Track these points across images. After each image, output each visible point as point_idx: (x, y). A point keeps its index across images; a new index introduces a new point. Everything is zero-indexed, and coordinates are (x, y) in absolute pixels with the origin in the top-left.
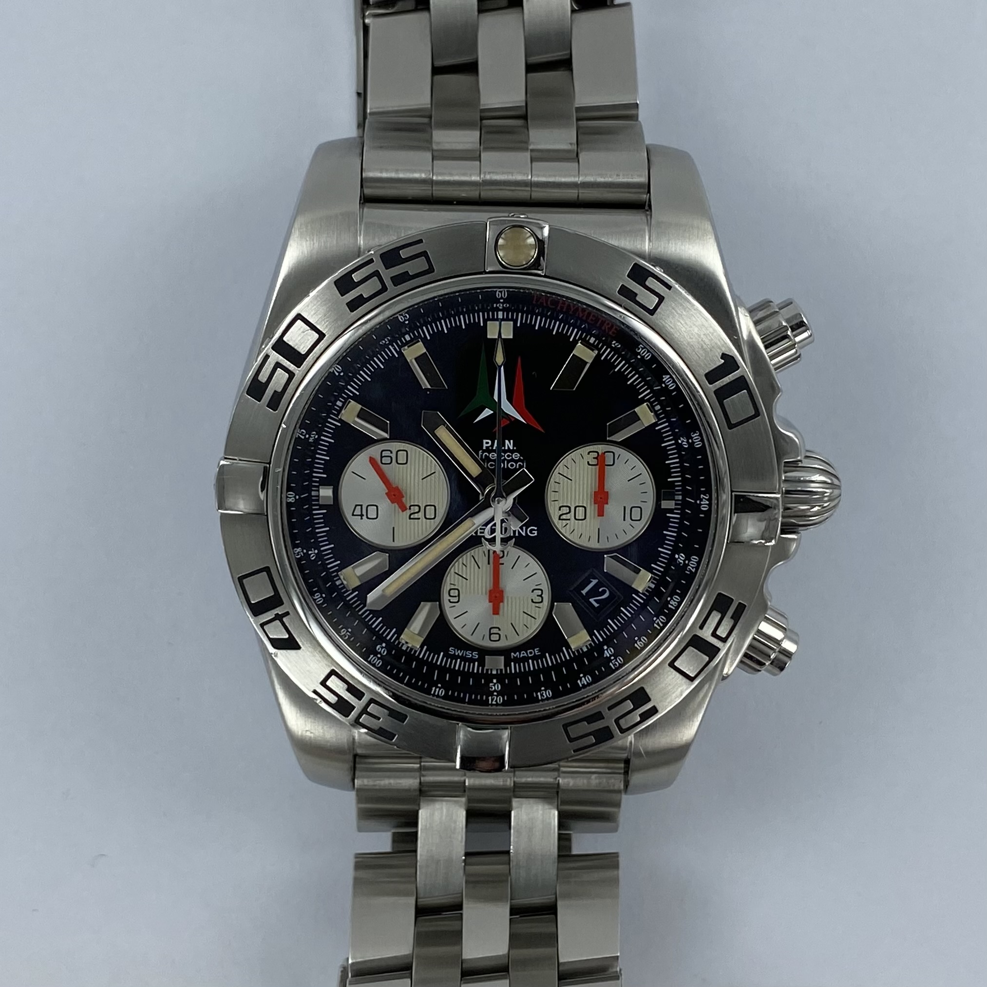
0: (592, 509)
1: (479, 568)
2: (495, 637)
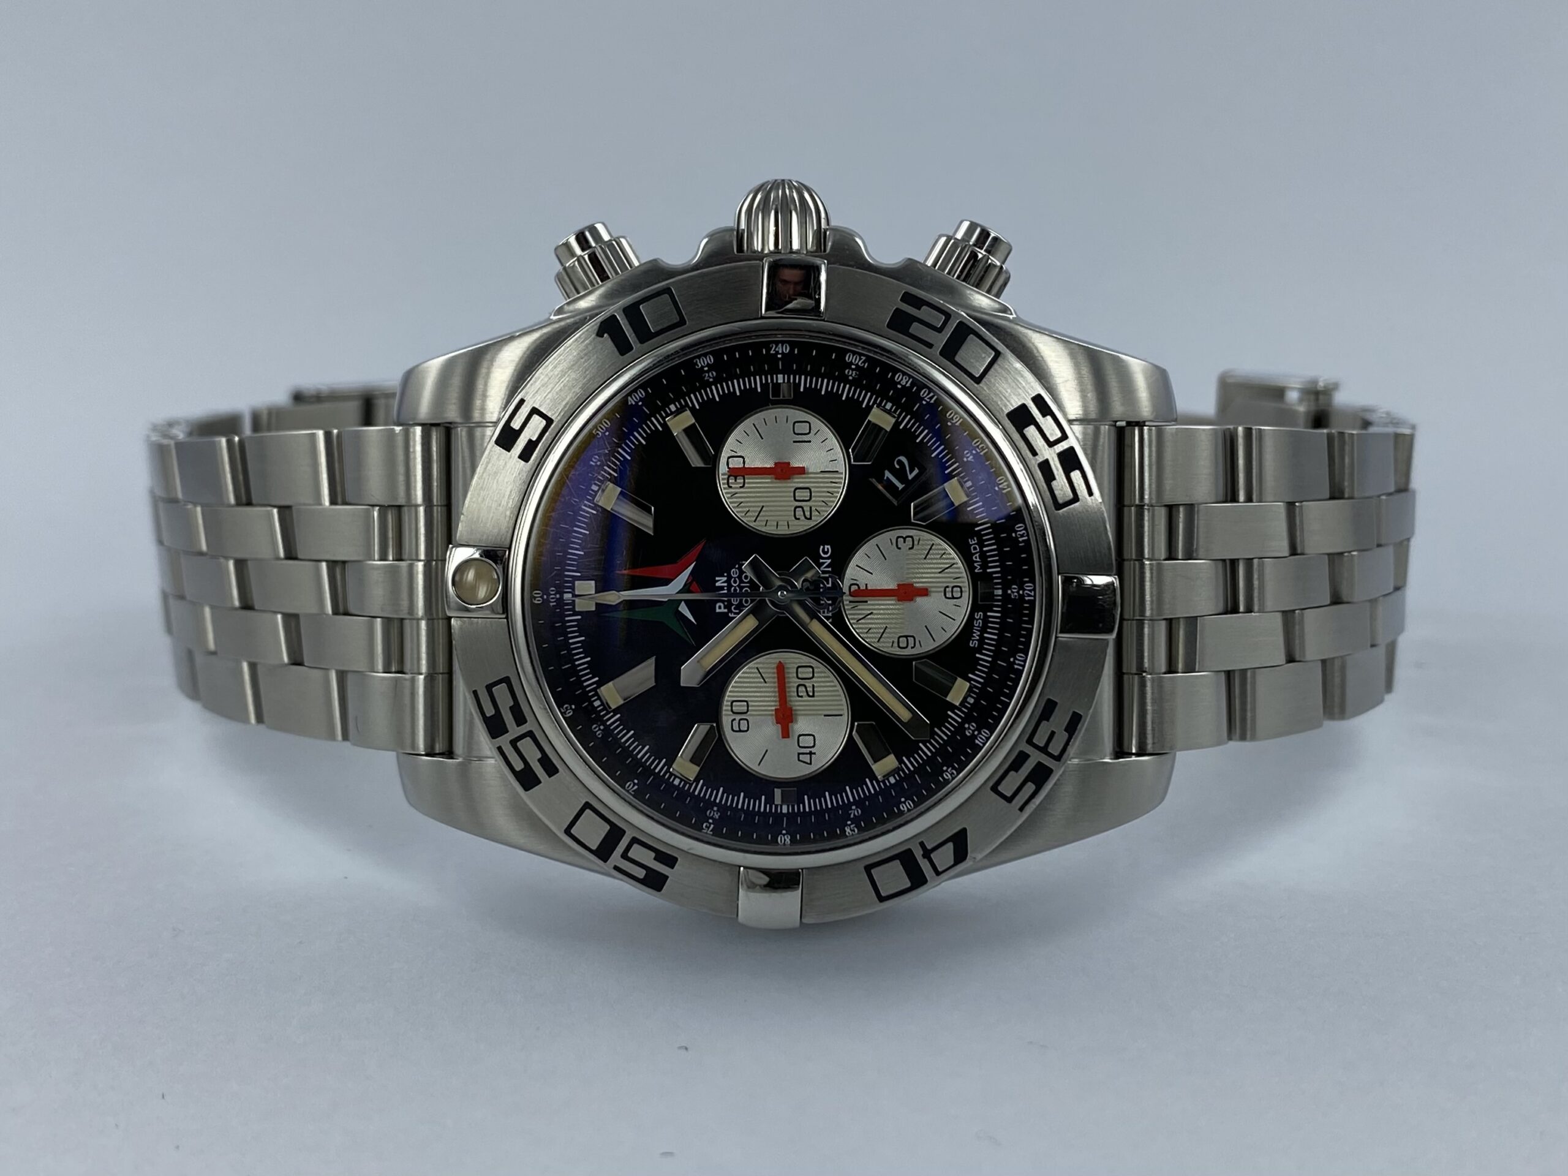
0: (798, 481)
1: (871, 613)
2: (957, 592)
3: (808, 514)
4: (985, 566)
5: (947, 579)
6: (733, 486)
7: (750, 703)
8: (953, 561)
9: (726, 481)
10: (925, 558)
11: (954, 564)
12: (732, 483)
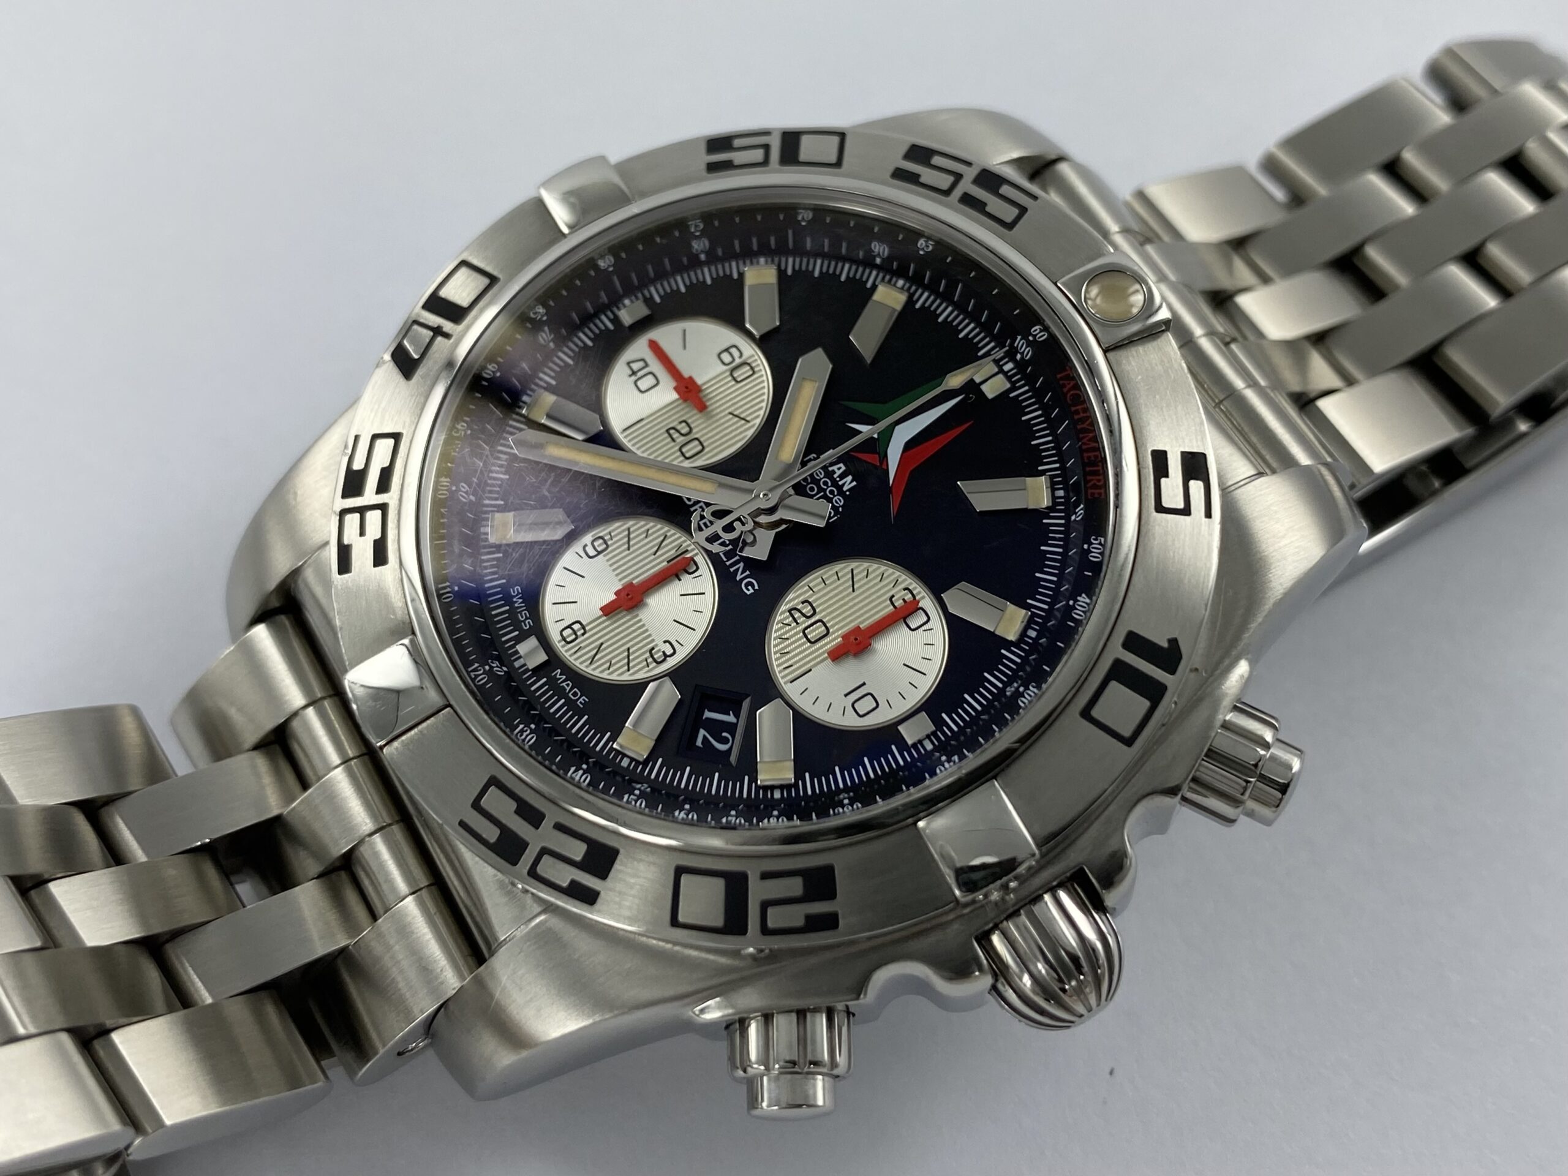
1: (655, 554)
2: (569, 636)
3: (797, 615)
4: (553, 683)
5: (588, 643)
6: (904, 592)
7: (733, 383)
8: (593, 666)
9: (915, 592)
10: (628, 649)
11: (591, 663)
12: (906, 594)
